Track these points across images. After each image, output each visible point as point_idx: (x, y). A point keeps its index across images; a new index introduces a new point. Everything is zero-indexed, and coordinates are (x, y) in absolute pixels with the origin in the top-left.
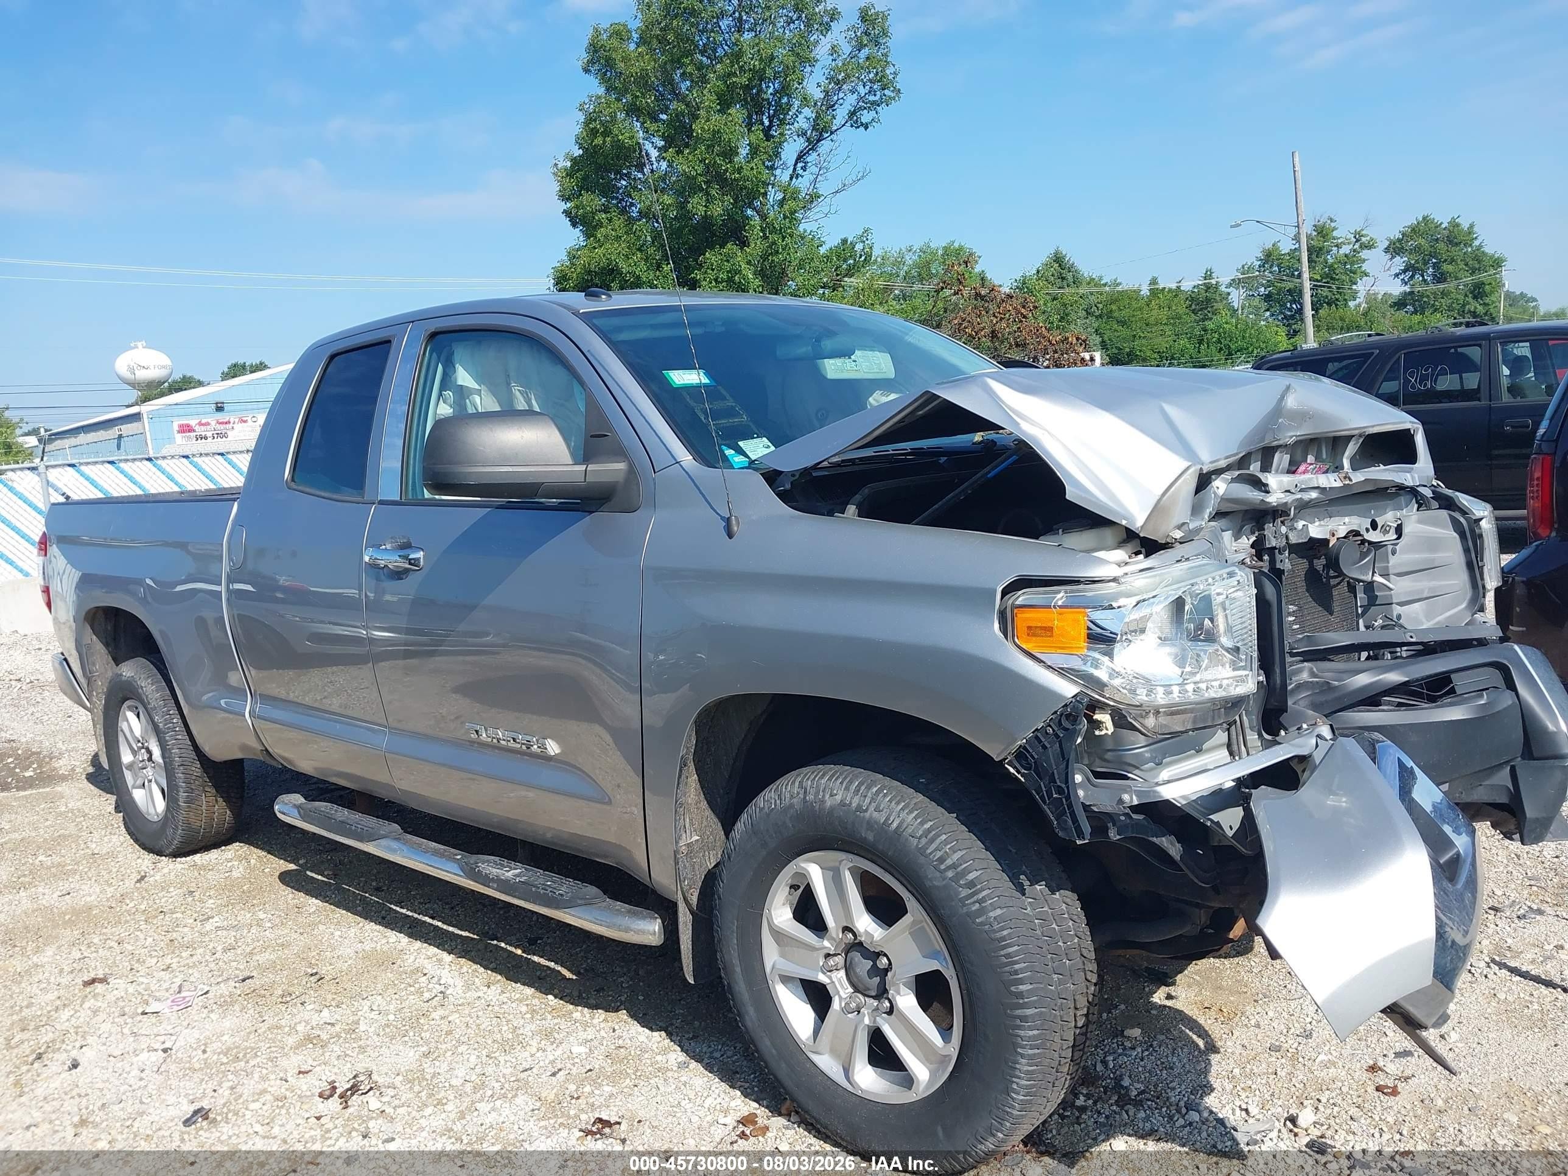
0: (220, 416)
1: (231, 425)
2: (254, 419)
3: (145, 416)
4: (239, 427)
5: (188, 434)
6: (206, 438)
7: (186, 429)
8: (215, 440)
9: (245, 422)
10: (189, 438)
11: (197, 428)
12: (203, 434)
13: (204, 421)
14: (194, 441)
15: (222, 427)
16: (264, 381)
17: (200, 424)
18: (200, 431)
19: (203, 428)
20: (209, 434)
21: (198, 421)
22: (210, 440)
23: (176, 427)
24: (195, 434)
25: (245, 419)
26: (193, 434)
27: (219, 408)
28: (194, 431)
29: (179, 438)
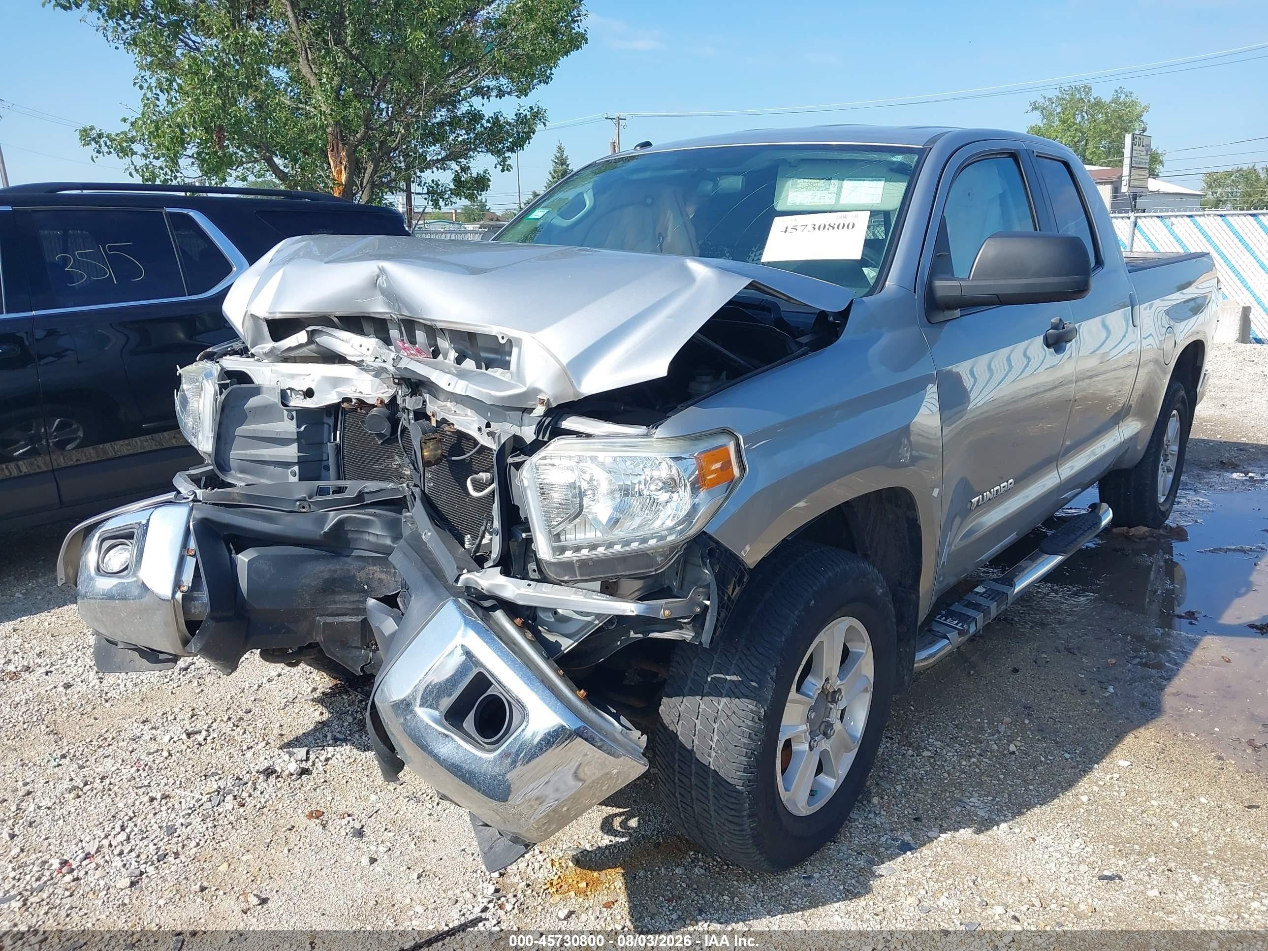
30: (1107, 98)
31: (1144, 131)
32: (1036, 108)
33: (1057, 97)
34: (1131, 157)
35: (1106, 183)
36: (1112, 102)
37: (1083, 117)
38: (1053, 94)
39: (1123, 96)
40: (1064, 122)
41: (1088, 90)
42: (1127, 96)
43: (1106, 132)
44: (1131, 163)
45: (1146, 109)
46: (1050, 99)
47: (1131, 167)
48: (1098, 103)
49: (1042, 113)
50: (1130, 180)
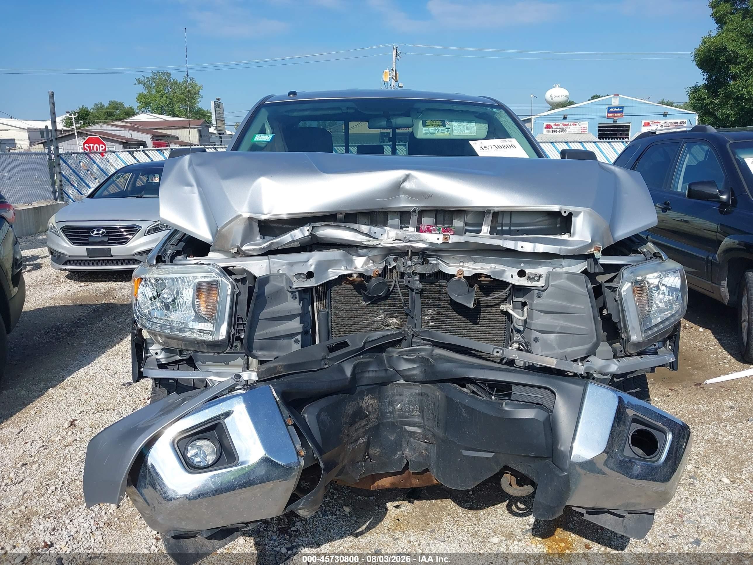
0: (565, 122)
1: (569, 126)
2: (580, 124)
3: (533, 120)
4: (572, 127)
5: (549, 129)
6: (556, 131)
7: (548, 127)
8: (560, 133)
9: (575, 125)
10: (549, 131)
11: (553, 127)
12: (556, 130)
13: (557, 124)
14: (551, 133)
15: (565, 127)
16: (587, 106)
17: (555, 125)
18: (554, 128)
19: (556, 127)
20: (558, 130)
21: (554, 123)
22: (558, 133)
23: (545, 126)
24: (552, 129)
25: (575, 124)
26: (551, 129)
27: (565, 118)
28: (552, 128)
29: (545, 131)
30: (180, 80)
31: (219, 100)
32: (139, 83)
33: (151, 77)
34: (216, 114)
35: (194, 128)
36: (184, 82)
37: (168, 90)
38: (150, 75)
39: (189, 80)
40: (159, 92)
41: (169, 75)
42: (191, 80)
43: (183, 99)
44: (216, 118)
45: (201, 87)
46: (148, 78)
47: (216, 120)
48: (176, 83)
49: (144, 86)
50: (217, 127)
